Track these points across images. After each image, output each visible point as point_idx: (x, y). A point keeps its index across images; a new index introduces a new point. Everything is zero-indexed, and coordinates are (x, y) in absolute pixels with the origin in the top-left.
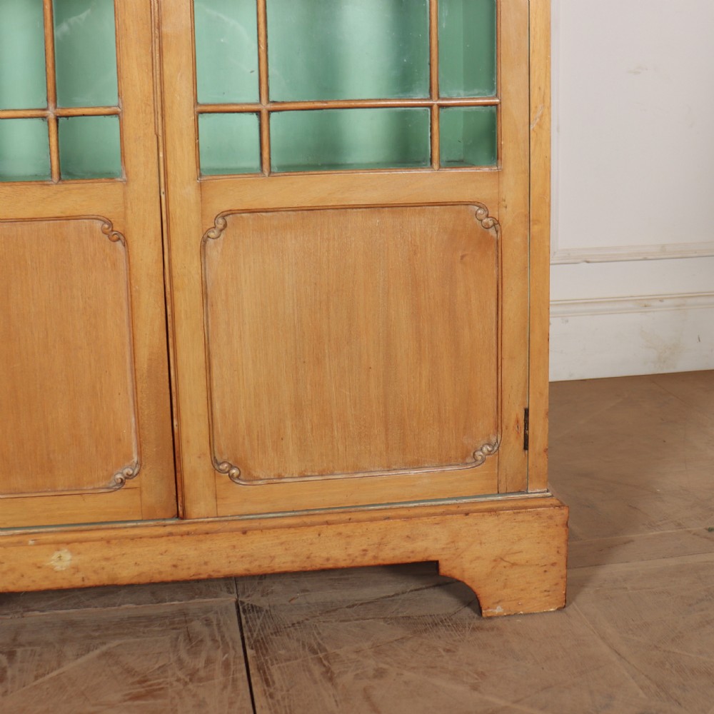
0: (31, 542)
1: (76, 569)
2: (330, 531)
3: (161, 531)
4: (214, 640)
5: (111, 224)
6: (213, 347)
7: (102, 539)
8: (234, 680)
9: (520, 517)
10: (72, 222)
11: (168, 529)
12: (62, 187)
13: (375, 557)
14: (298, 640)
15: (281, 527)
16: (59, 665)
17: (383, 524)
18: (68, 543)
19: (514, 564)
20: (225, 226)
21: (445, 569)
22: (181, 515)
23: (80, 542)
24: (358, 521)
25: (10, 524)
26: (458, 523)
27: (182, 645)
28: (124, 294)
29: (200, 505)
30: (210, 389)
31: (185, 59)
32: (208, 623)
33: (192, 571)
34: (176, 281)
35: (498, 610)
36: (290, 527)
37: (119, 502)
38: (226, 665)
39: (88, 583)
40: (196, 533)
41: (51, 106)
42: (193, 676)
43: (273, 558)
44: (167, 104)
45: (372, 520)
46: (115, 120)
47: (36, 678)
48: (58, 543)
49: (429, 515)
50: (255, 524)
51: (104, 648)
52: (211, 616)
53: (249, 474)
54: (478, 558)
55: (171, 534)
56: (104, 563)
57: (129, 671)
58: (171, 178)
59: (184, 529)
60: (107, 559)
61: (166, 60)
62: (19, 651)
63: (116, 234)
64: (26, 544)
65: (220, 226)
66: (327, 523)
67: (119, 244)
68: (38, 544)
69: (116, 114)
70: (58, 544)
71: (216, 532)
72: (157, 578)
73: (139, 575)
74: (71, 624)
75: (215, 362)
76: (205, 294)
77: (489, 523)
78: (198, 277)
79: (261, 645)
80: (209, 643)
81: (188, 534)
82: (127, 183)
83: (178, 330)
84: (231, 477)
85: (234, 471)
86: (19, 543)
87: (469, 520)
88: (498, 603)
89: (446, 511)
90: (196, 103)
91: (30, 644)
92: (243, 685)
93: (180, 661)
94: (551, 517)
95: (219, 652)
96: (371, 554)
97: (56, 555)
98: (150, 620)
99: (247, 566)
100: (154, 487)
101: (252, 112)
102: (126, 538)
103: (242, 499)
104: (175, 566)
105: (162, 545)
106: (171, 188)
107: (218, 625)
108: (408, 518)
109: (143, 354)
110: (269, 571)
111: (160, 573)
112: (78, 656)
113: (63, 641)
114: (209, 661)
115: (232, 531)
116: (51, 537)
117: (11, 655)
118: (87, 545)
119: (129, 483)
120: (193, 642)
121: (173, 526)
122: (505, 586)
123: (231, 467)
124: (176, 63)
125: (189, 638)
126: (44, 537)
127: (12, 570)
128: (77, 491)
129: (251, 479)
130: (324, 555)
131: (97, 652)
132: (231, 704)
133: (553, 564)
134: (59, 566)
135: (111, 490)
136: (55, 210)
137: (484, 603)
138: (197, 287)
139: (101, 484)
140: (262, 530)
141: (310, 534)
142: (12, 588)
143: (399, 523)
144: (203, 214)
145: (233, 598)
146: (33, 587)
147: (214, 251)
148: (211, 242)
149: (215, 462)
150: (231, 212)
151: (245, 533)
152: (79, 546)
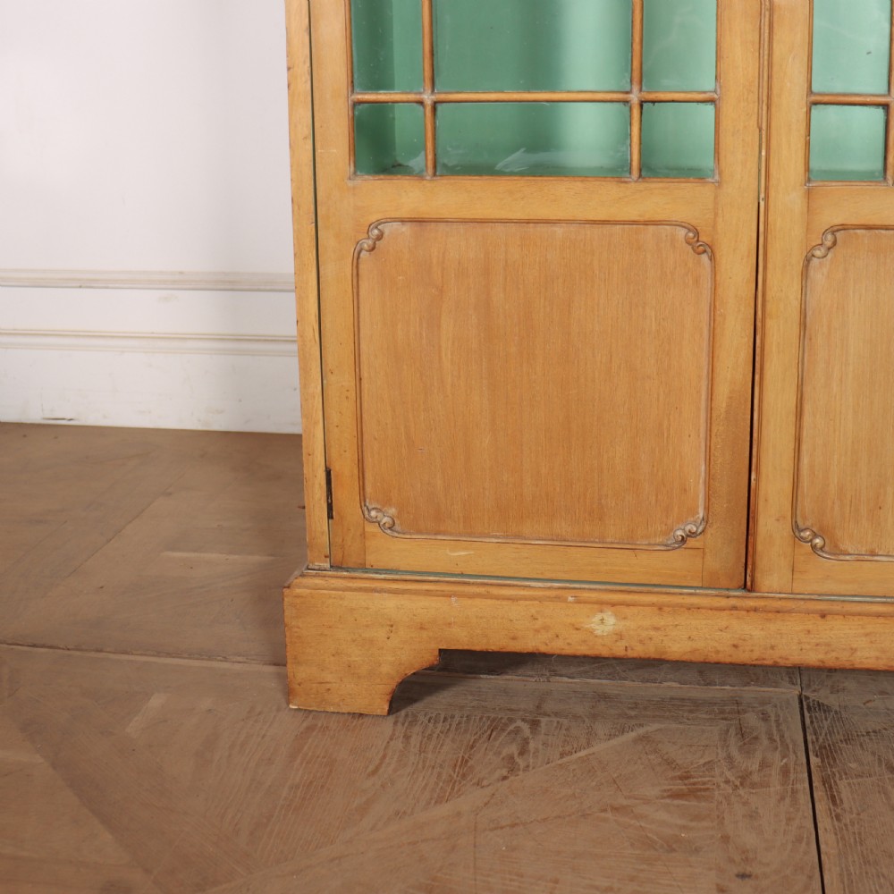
0: (570, 599)
1: (620, 636)
3: (723, 602)
4: (771, 739)
5: (697, 233)
6: (807, 389)
7: (653, 605)
8: (794, 792)
10: (651, 228)
11: (733, 602)
12: (642, 186)
14: (873, 753)
15: (868, 615)
16: (589, 745)
18: (613, 605)
20: (835, 243)
22: (748, 586)
23: (628, 605)
25: (548, 575)
27: (733, 740)
28: (705, 317)
29: (772, 578)
30: (798, 440)
31: (800, 37)
32: (765, 717)
33: (756, 655)
34: (769, 306)
36: (879, 615)
37: (679, 563)
38: (785, 772)
39: (631, 654)
40: (765, 610)
41: (636, 88)
42: (744, 778)
43: (854, 651)
44: (775, 91)
46: (710, 108)
47: (562, 755)
48: (601, 603)
50: (836, 607)
51: (641, 731)
52: (768, 708)
53: (836, 546)
55: (734, 608)
56: (652, 633)
57: (670, 763)
58: (773, 182)
59: (751, 603)
60: (657, 629)
61: (776, 38)
62: (544, 720)
63: (701, 245)
64: (565, 601)
65: (829, 243)
67: (705, 258)
68: (579, 602)
69: (712, 101)
70: (602, 605)
71: (789, 612)
72: (714, 658)
73: (693, 651)
74: (605, 697)
75: (807, 408)
76: (803, 325)
78: (796, 304)
79: (827, 753)
80: (766, 742)
81: (755, 610)
82: (719, 184)
83: (767, 366)
84: (814, 547)
85: (818, 541)
86: (558, 598)
90: (810, 91)
91: (556, 714)
92: (804, 799)
93: (730, 758)
95: (777, 755)
97: (599, 616)
98: (696, 705)
99: (821, 656)
100: (720, 550)
101: (877, 105)
102: (681, 606)
103: (824, 576)
104: (735, 646)
105: (723, 620)
106: (772, 193)
107: (777, 721)
109: (723, 391)
110: (848, 665)
111: (717, 652)
112: (611, 736)
113: (594, 717)
114: (764, 765)
115: (808, 613)
116: (594, 595)
117: (535, 724)
118: (634, 610)
119: (691, 542)
120: (747, 739)
121: (738, 598)
123: (815, 535)
124: (788, 41)
125: (741, 733)
126: (586, 595)
127: (546, 628)
128: (629, 545)
129: (838, 552)
131: (632, 735)
132: (789, 820)
134: (600, 630)
135: (668, 548)
136: (631, 213)
138: (795, 316)
139: (659, 540)
140: (845, 615)
142: (543, 649)
144: (808, 229)
145: (796, 691)
146: (568, 651)
147: (818, 275)
148: (815, 261)
149: (796, 528)
150: (844, 227)
151: (823, 616)
152: (625, 610)
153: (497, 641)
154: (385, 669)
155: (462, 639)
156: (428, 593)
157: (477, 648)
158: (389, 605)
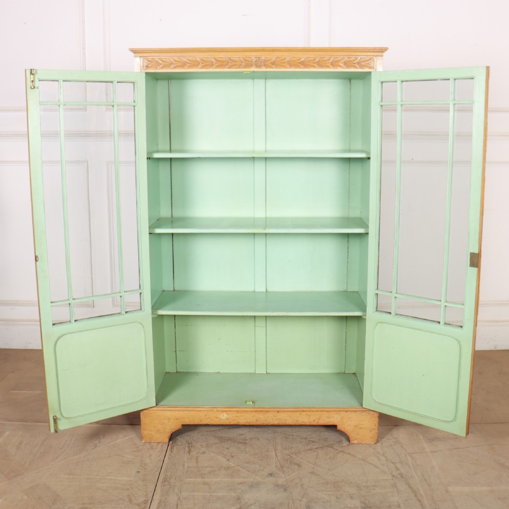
0: (215, 410)
1: (228, 419)
2: (304, 414)
7: (236, 411)
9: (363, 414)
13: (317, 422)
15: (289, 411)
17: (320, 413)
18: (226, 411)
19: (361, 428)
21: (339, 428)
23: (229, 411)
24: (313, 411)
26: (343, 414)
35: (355, 442)
36: (292, 411)
39: (231, 423)
43: (286, 420)
45: (317, 411)
48: (223, 411)
49: (335, 411)
50: (281, 410)
54: (350, 425)
55: (256, 411)
56: (236, 418)
64: (213, 411)
66: (303, 411)
68: (217, 411)
71: (270, 411)
73: (246, 422)
77: (353, 415)
81: (261, 411)
87: (348, 413)
88: (355, 439)
89: (339, 410)
94: (373, 415)
96: (316, 421)
97: (222, 414)
99: (278, 422)
102: (243, 411)
104: (257, 420)
105: (254, 414)
108: (328, 411)
110: (285, 424)
111: (252, 422)
115: (275, 411)
116: (221, 409)
118: (231, 412)
122: (358, 434)
126: (219, 409)
127: (209, 418)
130: (302, 421)
133: (374, 429)
134: (223, 418)
137: (351, 439)
140: (284, 411)
141: (298, 414)
142: (209, 423)
143: (325, 413)
146: (215, 423)
151: (278, 412)
152: (229, 413)
153: (197, 422)
154: (168, 430)
155: (187, 422)
156: (178, 410)
157: (192, 424)
158: (169, 414)
